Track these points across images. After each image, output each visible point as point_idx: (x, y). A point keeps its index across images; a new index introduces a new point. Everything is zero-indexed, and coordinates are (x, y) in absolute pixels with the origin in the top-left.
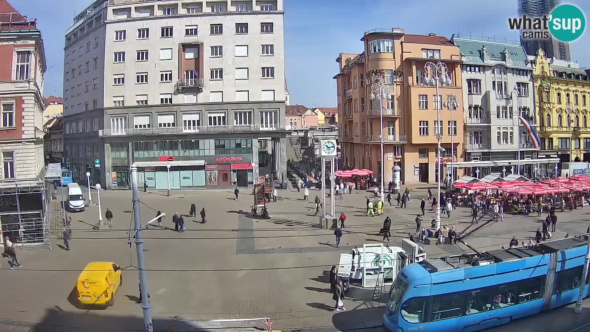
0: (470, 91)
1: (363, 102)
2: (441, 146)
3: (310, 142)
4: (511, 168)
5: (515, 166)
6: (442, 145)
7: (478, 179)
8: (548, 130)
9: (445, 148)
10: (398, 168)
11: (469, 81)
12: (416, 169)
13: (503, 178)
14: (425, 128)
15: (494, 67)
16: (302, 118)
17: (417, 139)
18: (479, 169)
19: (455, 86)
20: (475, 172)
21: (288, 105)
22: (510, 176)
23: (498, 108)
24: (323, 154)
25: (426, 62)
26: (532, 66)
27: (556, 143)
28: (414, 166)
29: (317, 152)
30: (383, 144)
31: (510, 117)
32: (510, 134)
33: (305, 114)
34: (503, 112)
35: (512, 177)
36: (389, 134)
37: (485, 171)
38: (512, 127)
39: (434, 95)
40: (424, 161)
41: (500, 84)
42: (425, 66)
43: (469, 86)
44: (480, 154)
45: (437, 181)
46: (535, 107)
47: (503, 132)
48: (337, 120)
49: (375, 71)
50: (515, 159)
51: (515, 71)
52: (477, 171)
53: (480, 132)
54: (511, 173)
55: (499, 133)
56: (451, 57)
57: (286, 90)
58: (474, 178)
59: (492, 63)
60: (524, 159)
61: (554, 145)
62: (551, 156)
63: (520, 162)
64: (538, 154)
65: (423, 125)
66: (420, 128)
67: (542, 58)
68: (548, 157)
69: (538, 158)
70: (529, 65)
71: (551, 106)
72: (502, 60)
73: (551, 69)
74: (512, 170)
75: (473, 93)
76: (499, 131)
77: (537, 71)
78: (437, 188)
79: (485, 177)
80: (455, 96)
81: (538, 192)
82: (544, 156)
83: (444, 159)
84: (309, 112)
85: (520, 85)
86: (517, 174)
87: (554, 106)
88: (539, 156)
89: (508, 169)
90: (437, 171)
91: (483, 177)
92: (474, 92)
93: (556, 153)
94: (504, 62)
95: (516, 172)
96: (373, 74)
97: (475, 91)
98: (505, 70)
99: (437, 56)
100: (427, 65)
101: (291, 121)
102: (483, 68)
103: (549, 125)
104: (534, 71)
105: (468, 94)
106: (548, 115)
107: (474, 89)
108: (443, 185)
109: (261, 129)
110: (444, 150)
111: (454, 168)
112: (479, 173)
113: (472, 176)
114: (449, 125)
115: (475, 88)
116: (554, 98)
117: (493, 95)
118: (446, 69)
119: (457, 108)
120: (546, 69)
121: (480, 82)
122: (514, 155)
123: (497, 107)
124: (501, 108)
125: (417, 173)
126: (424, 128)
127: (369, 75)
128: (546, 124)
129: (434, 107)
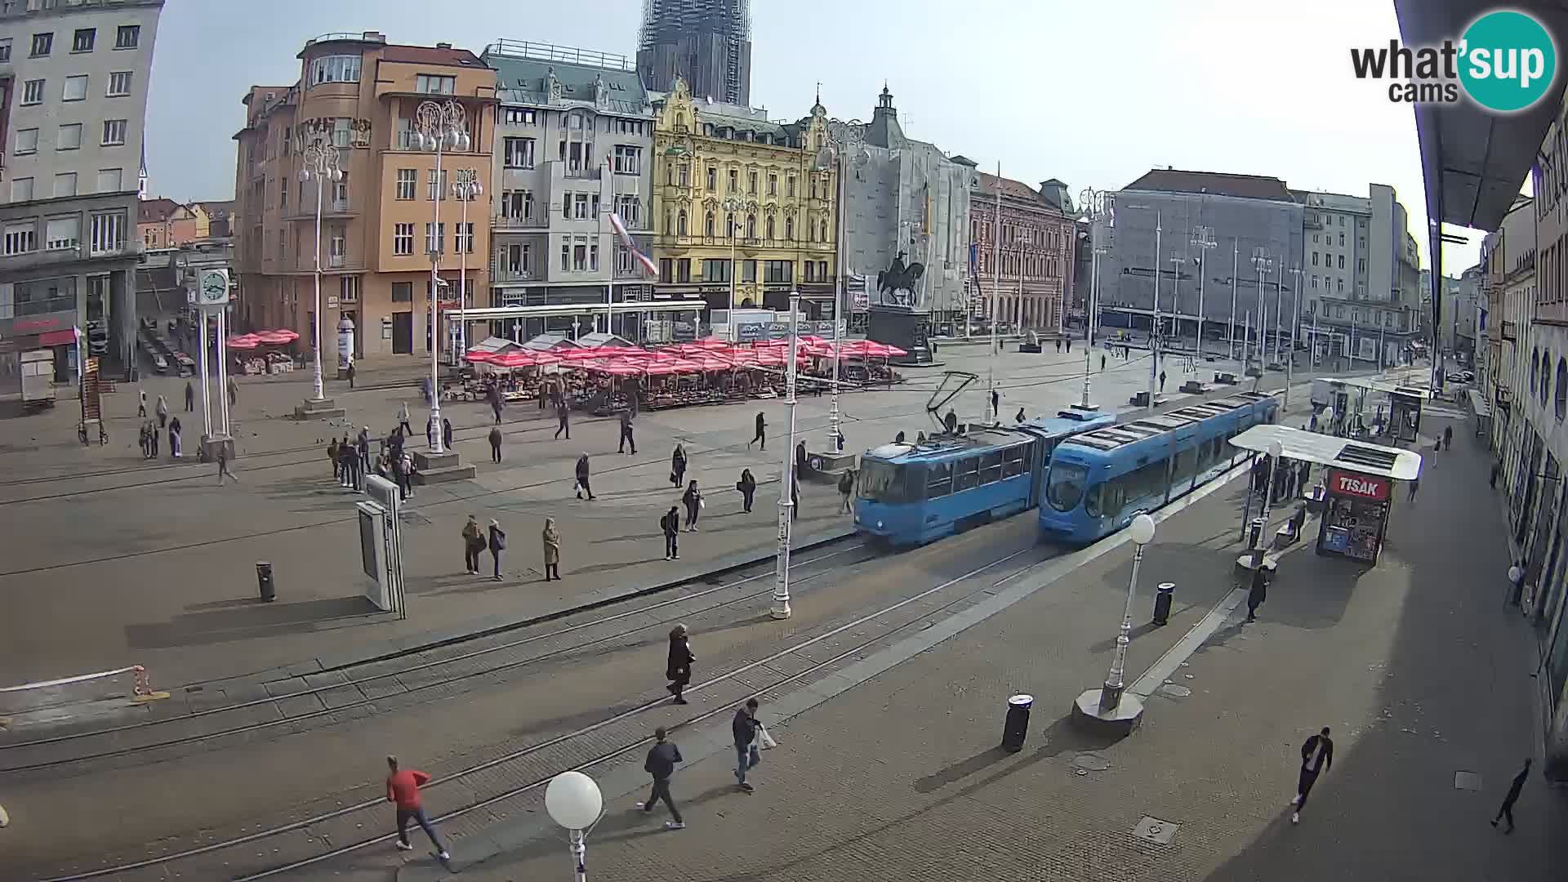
0: (508, 162)
1: (284, 187)
2: (438, 277)
3: (179, 275)
4: (593, 320)
5: (601, 315)
6: (441, 273)
7: (517, 343)
8: (680, 242)
9: (447, 281)
10: (349, 323)
11: (508, 140)
12: (385, 326)
13: (574, 340)
14: (407, 240)
15: (566, 114)
16: (168, 227)
17: (391, 261)
18: (520, 323)
19: (475, 150)
20: (512, 328)
21: (144, 198)
22: (590, 336)
23: (568, 197)
24: (204, 301)
25: (422, 102)
26: (655, 111)
27: (696, 269)
28: (382, 320)
29: (192, 297)
30: (320, 275)
31: (594, 216)
32: (592, 250)
33: (173, 217)
34: (577, 204)
35: (596, 339)
36: (333, 253)
37: (535, 327)
38: (597, 235)
39: (432, 170)
40: (403, 308)
41: (576, 147)
42: (419, 110)
43: (508, 152)
44: (523, 291)
45: (430, 347)
46: (652, 195)
47: (576, 246)
48: (231, 227)
49: (315, 120)
50: (602, 302)
51: (613, 121)
52: (517, 328)
53: (525, 246)
54: (592, 330)
55: (566, 249)
56: (477, 91)
57: (143, 168)
58: (509, 342)
59: (568, 104)
60: (621, 301)
61: (692, 272)
62: (686, 296)
63: (609, 307)
64: (653, 291)
65: (404, 233)
66: (397, 239)
67: (680, 97)
68: (678, 297)
69: (653, 300)
70: (648, 112)
71: (691, 195)
72: (589, 100)
73: (698, 119)
74: (595, 325)
75: (514, 165)
76: (566, 243)
77: (666, 122)
78: (430, 365)
79: (534, 340)
80: (475, 171)
81: (654, 368)
82: (669, 297)
83: (444, 302)
84: (181, 213)
85: (621, 150)
86: (606, 332)
87: (697, 194)
88: (656, 297)
89: (586, 320)
90: (429, 329)
91: (529, 339)
92: (517, 164)
93: (697, 290)
94: (592, 104)
95: (602, 329)
96: (311, 128)
97: (519, 162)
98: (591, 117)
99: (446, 90)
100: (422, 108)
101: (146, 234)
102: (542, 114)
103: (683, 233)
104: (657, 123)
105: (505, 168)
106: (683, 213)
107: (516, 157)
108: (445, 358)
109: (93, 254)
110: (445, 284)
111: (465, 321)
112: (520, 332)
113: (505, 338)
114: (458, 232)
115: (520, 154)
116: (698, 178)
117: (559, 169)
118: (461, 116)
119: (475, 197)
120: (688, 120)
121: (532, 143)
122: (599, 292)
123: (566, 195)
124: (573, 198)
125: (388, 333)
126: (404, 239)
127: (302, 130)
128: (674, 230)
129: (429, 195)
